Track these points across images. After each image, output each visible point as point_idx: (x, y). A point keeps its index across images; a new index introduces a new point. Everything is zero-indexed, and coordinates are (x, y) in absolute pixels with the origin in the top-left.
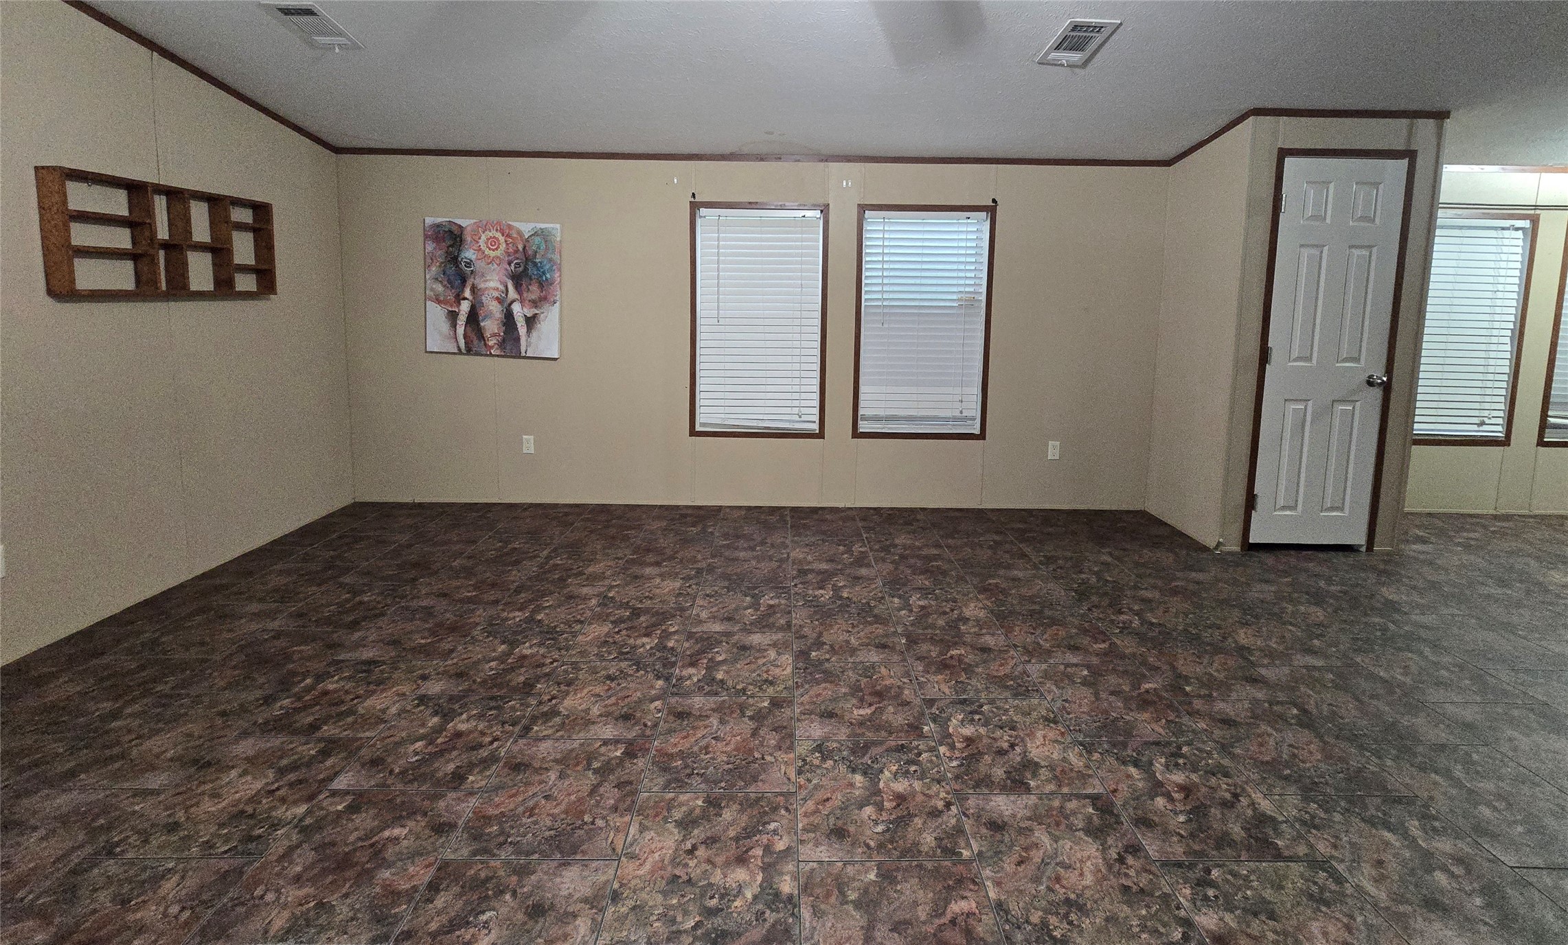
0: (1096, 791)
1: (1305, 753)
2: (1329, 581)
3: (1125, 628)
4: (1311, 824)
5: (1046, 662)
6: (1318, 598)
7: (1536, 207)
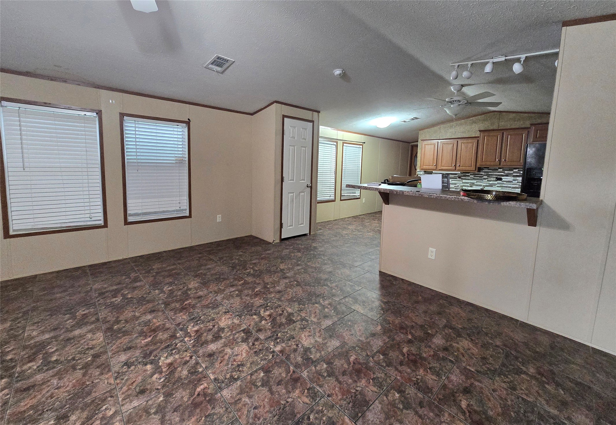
0: (244, 328)
1: (299, 293)
2: (301, 245)
3: (249, 274)
4: (300, 310)
5: (223, 294)
6: (299, 251)
7: (337, 139)
